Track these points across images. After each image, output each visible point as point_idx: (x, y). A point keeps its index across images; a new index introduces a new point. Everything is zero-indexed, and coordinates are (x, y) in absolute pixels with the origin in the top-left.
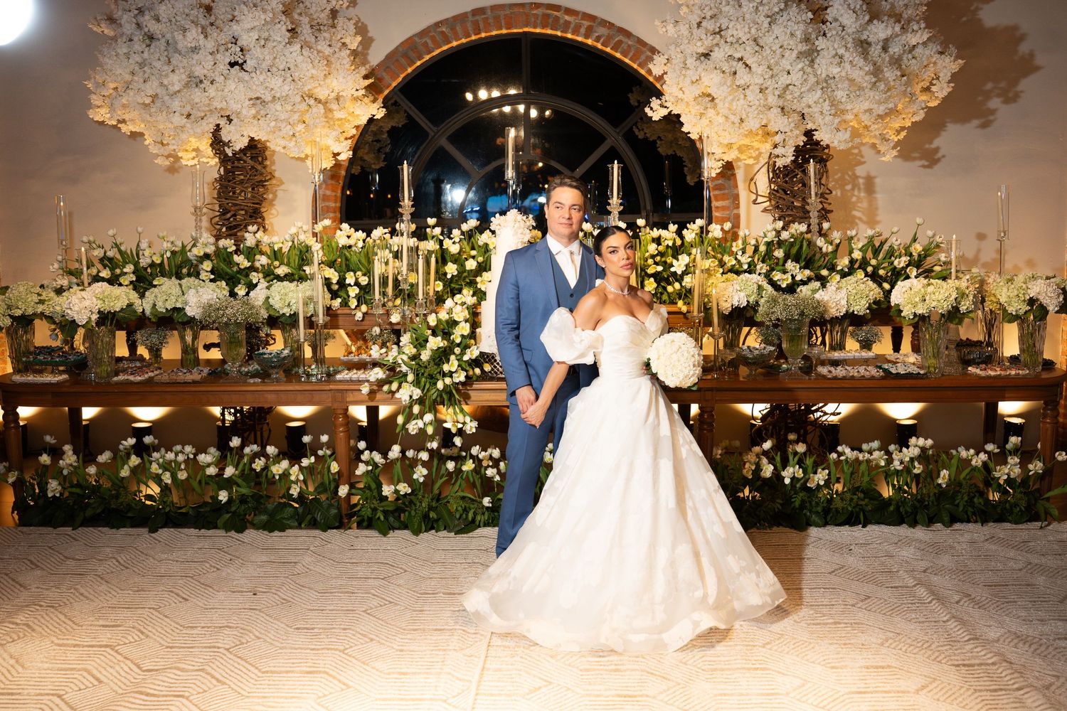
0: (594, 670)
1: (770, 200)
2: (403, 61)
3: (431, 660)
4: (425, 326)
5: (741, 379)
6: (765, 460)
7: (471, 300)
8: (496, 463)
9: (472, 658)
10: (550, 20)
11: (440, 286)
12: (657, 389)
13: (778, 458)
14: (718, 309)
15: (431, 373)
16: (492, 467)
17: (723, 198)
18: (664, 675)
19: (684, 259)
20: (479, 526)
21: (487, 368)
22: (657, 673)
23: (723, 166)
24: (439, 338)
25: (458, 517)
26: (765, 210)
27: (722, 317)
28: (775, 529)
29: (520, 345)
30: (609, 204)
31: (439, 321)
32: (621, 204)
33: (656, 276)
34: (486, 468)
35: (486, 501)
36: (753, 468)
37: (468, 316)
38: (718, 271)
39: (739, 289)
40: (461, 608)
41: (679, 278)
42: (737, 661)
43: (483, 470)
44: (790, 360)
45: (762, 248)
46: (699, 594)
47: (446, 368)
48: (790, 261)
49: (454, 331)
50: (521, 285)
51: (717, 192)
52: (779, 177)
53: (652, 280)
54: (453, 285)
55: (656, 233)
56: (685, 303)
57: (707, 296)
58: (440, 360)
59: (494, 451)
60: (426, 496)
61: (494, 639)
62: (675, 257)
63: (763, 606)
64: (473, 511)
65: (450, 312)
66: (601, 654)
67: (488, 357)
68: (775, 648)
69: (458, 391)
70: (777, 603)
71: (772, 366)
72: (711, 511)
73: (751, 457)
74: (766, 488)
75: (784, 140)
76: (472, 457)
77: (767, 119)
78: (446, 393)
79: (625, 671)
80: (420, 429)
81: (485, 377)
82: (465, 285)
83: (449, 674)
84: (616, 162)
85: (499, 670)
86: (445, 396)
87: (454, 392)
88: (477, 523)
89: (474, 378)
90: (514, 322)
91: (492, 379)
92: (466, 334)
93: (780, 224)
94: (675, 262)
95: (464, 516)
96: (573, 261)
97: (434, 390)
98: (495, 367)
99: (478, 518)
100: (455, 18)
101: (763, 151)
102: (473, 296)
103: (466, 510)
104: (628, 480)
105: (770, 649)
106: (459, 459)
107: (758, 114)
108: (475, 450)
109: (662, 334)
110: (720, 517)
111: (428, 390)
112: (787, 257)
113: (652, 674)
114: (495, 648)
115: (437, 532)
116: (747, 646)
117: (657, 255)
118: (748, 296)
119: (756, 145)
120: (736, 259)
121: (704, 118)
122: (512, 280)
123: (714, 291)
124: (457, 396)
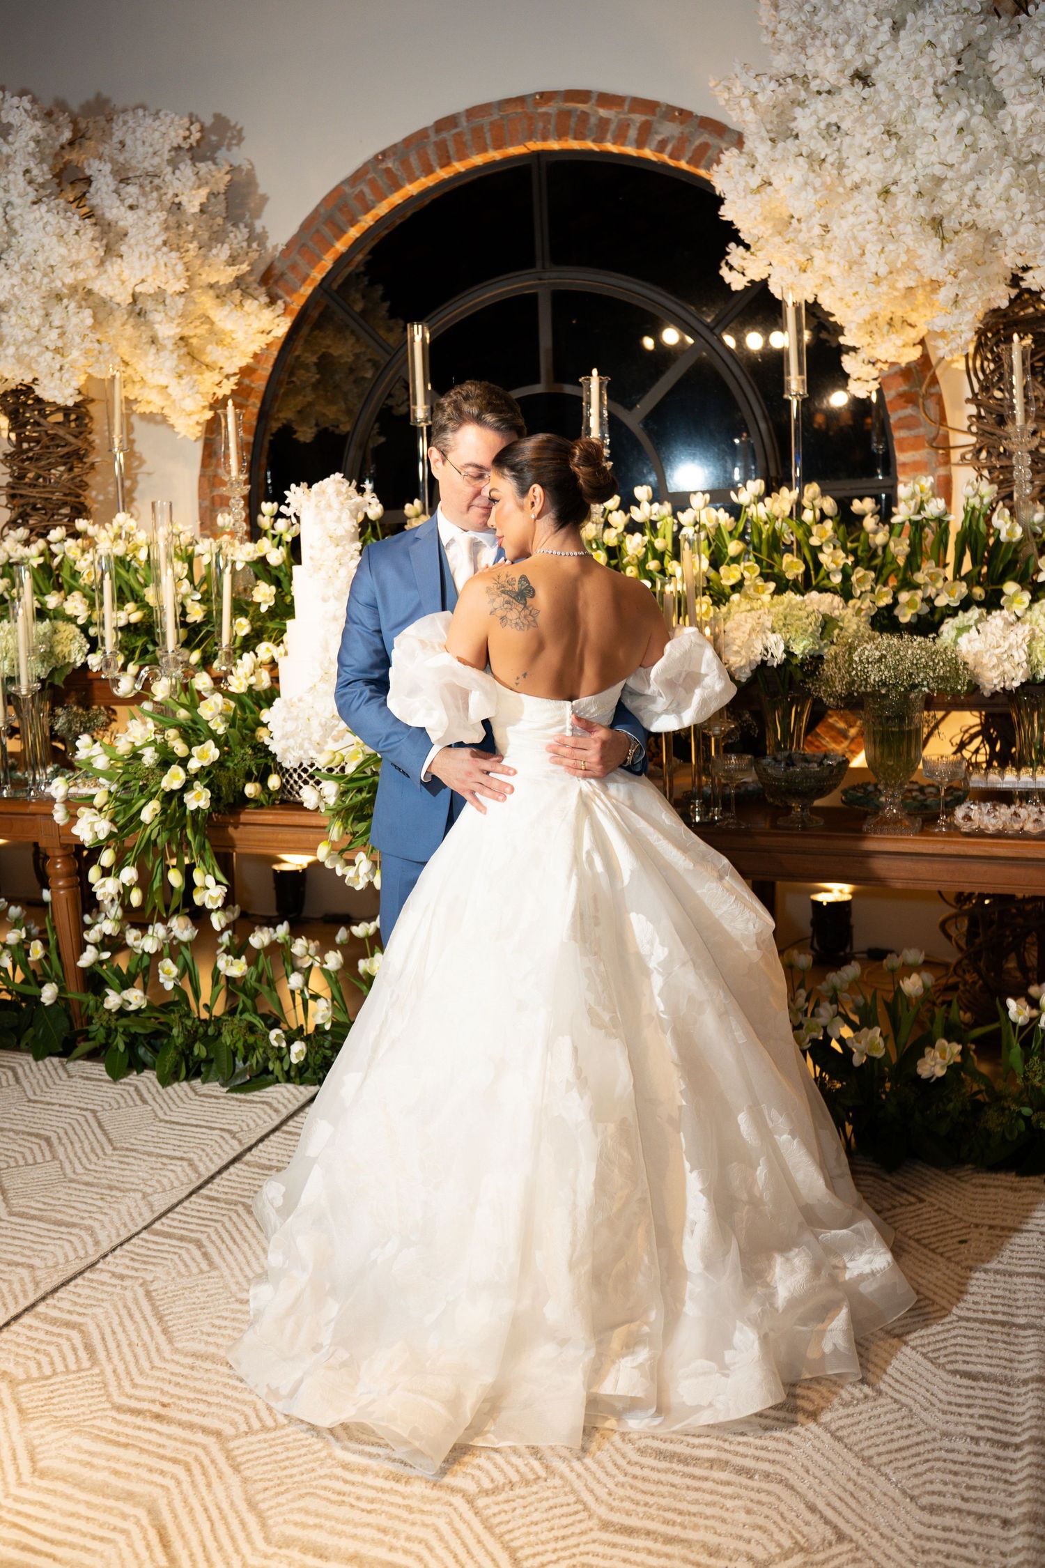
2: (326, 231)
10: (573, 122)
17: (915, 444)
20: (278, 1080)
23: (885, 375)
44: (880, 787)
51: (903, 434)
64: (260, 1051)
99: (272, 1064)
100: (408, 141)
115: (203, 1083)
118: (793, 641)
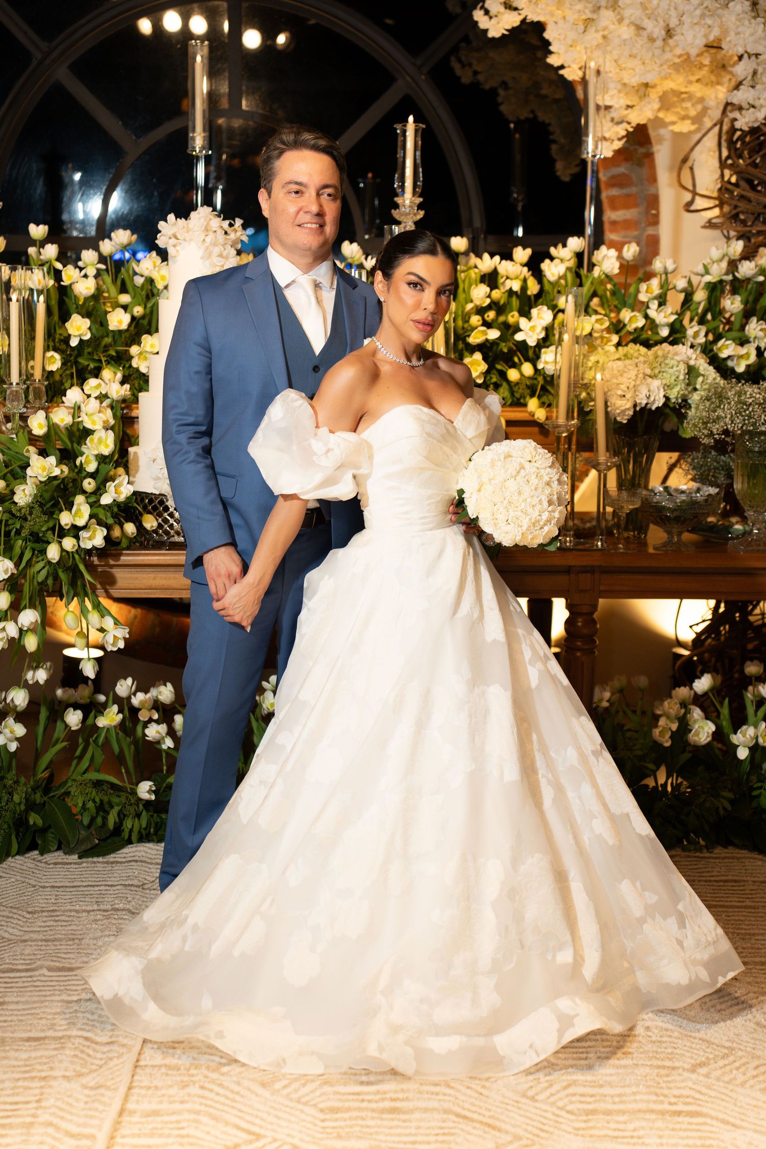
0: (349, 1110)
1: (721, 206)
3: (16, 1099)
4: (23, 437)
5: (651, 550)
6: (697, 713)
7: (118, 390)
8: (166, 713)
9: (102, 1091)
11: (55, 362)
12: (475, 554)
13: (725, 711)
14: (607, 413)
15: (36, 529)
16: (158, 722)
17: (627, 202)
18: (490, 1121)
19: (542, 316)
20: (130, 842)
21: (150, 522)
22: (475, 1116)
23: (629, 135)
24: (52, 460)
25: (86, 821)
26: (710, 225)
27: (614, 427)
28: (719, 851)
29: (212, 467)
30: (396, 206)
31: (52, 428)
32: (420, 207)
33: (485, 348)
34: (146, 725)
35: (145, 790)
36: (674, 726)
37: (112, 422)
38: (609, 340)
39: (648, 371)
40: (84, 996)
41: (531, 354)
42: (638, 1097)
43: (139, 729)
44: (750, 513)
45: (700, 296)
46: (566, 957)
47: (66, 519)
48: (754, 319)
49: (84, 448)
50: (215, 347)
51: (615, 192)
52: (740, 156)
53: (478, 356)
54: (83, 361)
55: (487, 263)
56: (542, 405)
57: (586, 387)
58: (54, 506)
59: (162, 688)
60: (23, 780)
61: (148, 1052)
62: (525, 313)
63: (691, 988)
64: (116, 809)
65: (77, 409)
66: (364, 1078)
67: (151, 501)
68: (719, 1073)
69: (91, 568)
70: (721, 981)
71: (712, 528)
72: (587, 789)
73: (670, 707)
74: (701, 768)
75: (755, 73)
76: (118, 700)
77: (721, 27)
78: (66, 569)
79: (411, 1111)
80: (11, 641)
81: (144, 541)
82: (108, 363)
83: (50, 1124)
84: (411, 119)
85: (155, 1113)
86: (63, 576)
87: (82, 567)
88: (126, 835)
89: (124, 543)
90: (200, 419)
91: (159, 545)
92: (106, 451)
93: (738, 247)
94: (523, 322)
95: (99, 820)
96: (319, 301)
97: (41, 564)
98: (166, 521)
99: (128, 824)
101: (712, 103)
102: (122, 383)
103: (102, 809)
104: (421, 725)
105: (707, 1076)
106: (91, 709)
107: (703, 16)
108: (124, 687)
109: (488, 443)
110: (605, 805)
111: (29, 564)
112: (747, 314)
113: (465, 1117)
114: (148, 1070)
115: (42, 854)
116: (659, 1067)
117: (489, 308)
118: (668, 387)
119: (697, 90)
120: (646, 317)
121: (592, 30)
122: (197, 335)
123: (599, 377)
124: (87, 577)
